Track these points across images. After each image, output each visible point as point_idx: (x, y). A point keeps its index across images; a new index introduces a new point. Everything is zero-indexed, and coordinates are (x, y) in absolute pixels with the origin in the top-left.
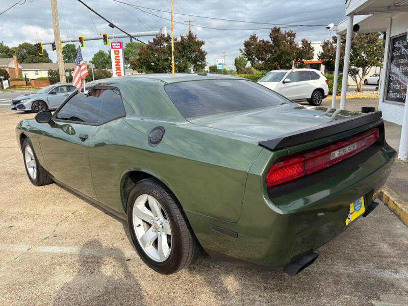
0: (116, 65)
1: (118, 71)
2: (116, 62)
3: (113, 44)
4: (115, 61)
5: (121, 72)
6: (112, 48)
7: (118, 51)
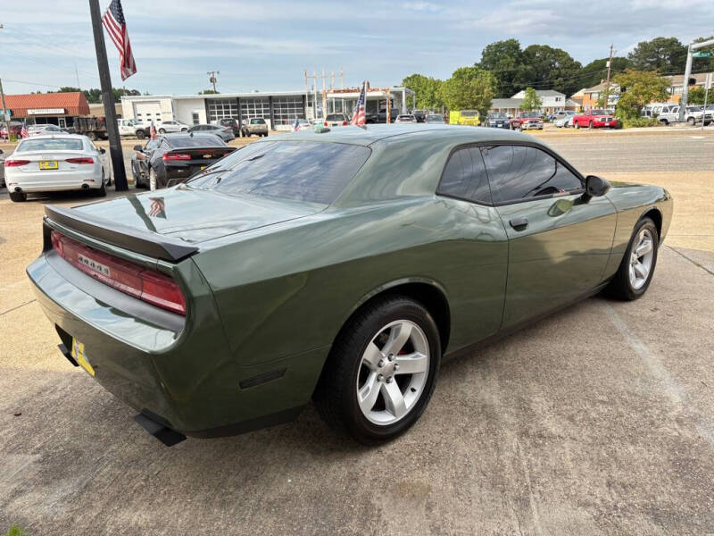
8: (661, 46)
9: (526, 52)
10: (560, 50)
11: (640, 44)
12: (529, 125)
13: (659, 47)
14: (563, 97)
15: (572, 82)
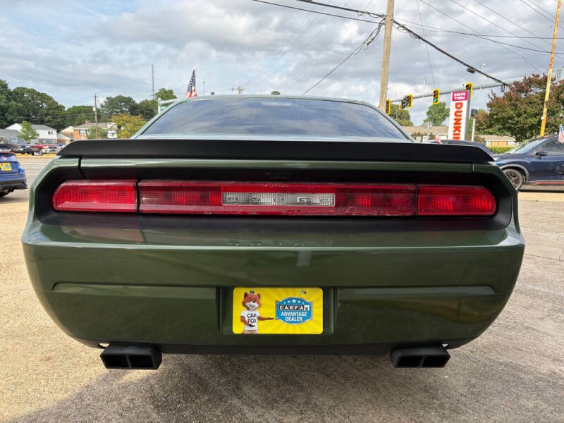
0: (455, 124)
1: (457, 132)
2: (455, 119)
3: (455, 95)
4: (455, 117)
5: (461, 133)
6: (454, 100)
7: (461, 104)
8: (122, 102)
9: (15, 91)
10: (46, 95)
11: (107, 98)
12: (49, 150)
13: (121, 102)
14: (55, 132)
15: (59, 120)
